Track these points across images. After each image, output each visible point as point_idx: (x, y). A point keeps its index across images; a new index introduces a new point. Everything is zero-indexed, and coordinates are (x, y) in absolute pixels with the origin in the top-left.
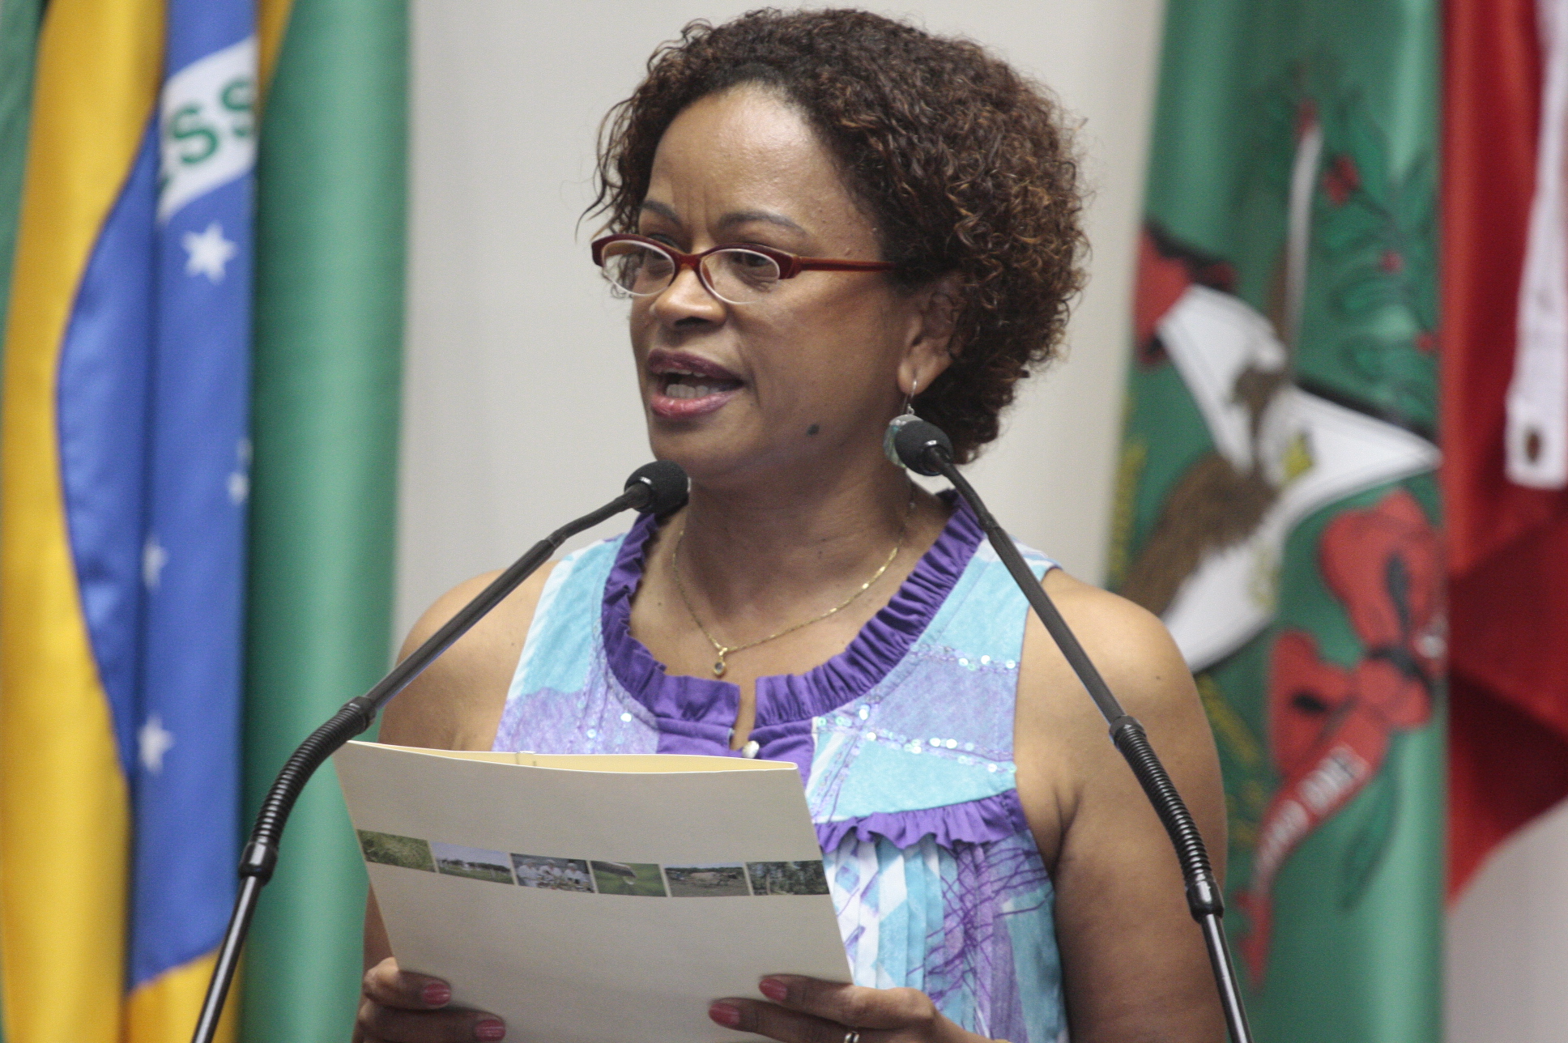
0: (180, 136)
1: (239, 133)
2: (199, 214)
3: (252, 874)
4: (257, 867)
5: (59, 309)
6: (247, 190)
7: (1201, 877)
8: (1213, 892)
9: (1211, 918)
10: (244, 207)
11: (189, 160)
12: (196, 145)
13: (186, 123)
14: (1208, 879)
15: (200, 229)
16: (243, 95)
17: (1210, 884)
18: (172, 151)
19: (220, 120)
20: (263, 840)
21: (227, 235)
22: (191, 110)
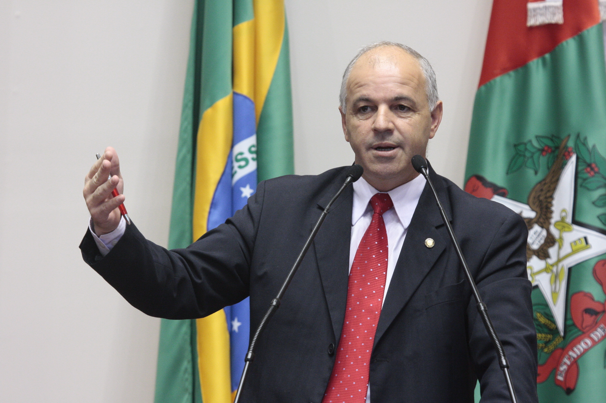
0: (237, 161)
1: (253, 159)
2: (244, 181)
3: (248, 361)
4: (249, 359)
5: (207, 208)
6: (255, 174)
7: (503, 358)
8: (506, 362)
9: (506, 369)
10: (255, 179)
11: (240, 167)
12: (243, 163)
13: (239, 157)
14: (505, 358)
15: (244, 186)
16: (254, 149)
17: (505, 360)
18: (236, 165)
19: (249, 156)
20: (251, 352)
21: (251, 188)
22: (241, 154)
